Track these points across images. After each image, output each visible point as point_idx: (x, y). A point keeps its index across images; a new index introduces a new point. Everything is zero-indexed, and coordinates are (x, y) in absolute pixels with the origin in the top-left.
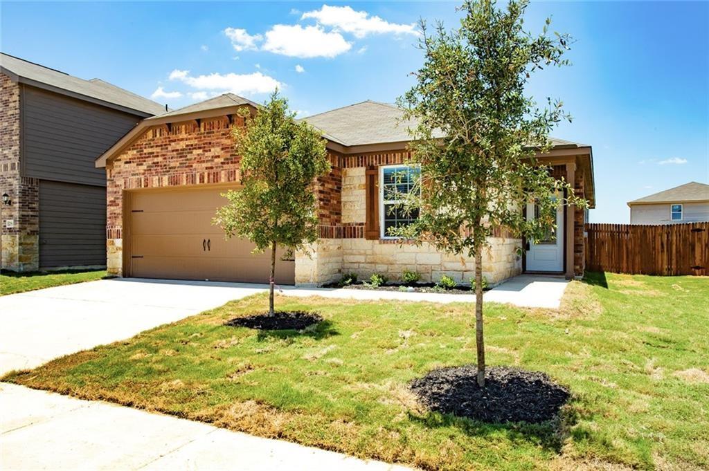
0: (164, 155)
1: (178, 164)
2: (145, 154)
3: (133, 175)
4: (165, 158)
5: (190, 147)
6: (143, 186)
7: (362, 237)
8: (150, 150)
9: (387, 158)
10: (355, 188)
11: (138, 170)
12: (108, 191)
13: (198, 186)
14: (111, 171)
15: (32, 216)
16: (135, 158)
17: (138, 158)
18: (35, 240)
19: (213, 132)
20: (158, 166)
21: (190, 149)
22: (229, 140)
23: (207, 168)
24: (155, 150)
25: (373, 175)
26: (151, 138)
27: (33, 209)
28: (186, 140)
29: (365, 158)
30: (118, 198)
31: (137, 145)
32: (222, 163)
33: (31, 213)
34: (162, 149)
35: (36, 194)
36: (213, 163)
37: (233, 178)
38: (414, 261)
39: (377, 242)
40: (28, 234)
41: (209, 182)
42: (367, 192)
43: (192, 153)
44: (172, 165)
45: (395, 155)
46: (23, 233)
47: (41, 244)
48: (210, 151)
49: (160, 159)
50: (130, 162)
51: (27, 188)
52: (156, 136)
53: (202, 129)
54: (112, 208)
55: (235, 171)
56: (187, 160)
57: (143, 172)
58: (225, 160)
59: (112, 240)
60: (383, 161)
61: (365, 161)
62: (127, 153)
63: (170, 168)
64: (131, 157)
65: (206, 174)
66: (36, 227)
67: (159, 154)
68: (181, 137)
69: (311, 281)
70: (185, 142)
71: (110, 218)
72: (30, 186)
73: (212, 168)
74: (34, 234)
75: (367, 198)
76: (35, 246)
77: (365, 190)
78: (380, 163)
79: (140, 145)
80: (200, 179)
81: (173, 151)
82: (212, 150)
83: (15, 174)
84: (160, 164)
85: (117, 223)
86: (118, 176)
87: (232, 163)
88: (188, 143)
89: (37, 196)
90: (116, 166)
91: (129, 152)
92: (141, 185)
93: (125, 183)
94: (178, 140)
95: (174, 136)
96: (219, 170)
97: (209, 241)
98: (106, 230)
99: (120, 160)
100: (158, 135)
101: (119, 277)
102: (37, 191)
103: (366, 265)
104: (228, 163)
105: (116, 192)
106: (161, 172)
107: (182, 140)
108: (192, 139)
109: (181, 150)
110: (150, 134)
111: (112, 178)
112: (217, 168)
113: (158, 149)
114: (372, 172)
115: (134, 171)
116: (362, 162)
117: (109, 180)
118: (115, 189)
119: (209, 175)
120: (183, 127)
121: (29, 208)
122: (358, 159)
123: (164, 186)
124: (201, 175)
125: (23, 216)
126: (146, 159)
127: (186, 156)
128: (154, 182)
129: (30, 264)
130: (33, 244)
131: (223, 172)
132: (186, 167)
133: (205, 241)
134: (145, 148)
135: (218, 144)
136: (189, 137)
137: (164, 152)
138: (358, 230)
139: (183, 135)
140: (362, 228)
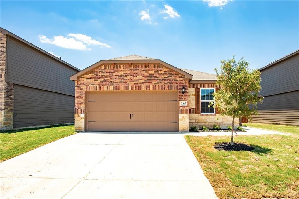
0: (111, 77)
1: (119, 81)
2: (100, 76)
3: (92, 85)
4: (112, 78)
5: (126, 74)
6: (98, 90)
7: (194, 113)
8: (103, 74)
9: (203, 85)
10: (191, 95)
11: (95, 82)
12: (76, 91)
13: (130, 91)
14: (78, 82)
15: (10, 102)
16: (93, 77)
17: (95, 77)
18: (11, 114)
19: (139, 69)
20: (107, 81)
21: (125, 75)
22: (147, 73)
23: (135, 84)
24: (105, 74)
25: (198, 91)
26: (103, 69)
27: (11, 99)
28: (124, 71)
29: (195, 85)
30: (82, 95)
31: (95, 71)
32: (143, 82)
33: (10, 101)
34: (109, 74)
35: (13, 91)
36: (138, 82)
37: (149, 89)
38: (213, 121)
39: (200, 115)
40: (8, 111)
41: (136, 90)
42: (196, 97)
43: (127, 77)
44: (115, 81)
45: (206, 85)
46: (6, 111)
47: (14, 116)
48: (137, 77)
49: (108, 78)
50: (90, 79)
51: (8, 88)
52: (106, 68)
53: (132, 68)
54: (78, 99)
55: (150, 86)
56: (124, 80)
57: (98, 83)
58: (144, 81)
59: (78, 114)
60: (202, 86)
61: (195, 86)
62: (89, 75)
63: (114, 83)
64: (91, 76)
65: (134, 87)
66: (12, 108)
67: (108, 76)
68: (120, 70)
69: (186, 130)
70: (123, 72)
71: (77, 104)
72: (10, 87)
73: (138, 84)
74: (11, 111)
75: (196, 99)
76: (12, 117)
77: (195, 96)
78: (200, 87)
79: (97, 71)
80: (131, 88)
81: (116, 75)
82: (138, 76)
83: (2, 80)
84: (108, 81)
85: (81, 106)
86: (82, 85)
87: (148, 82)
88: (124, 72)
89: (13, 92)
90: (81, 80)
91: (90, 74)
92: (97, 90)
93: (87, 88)
94: (119, 71)
95: (117, 69)
96: (141, 85)
97: (133, 115)
98: (74, 109)
99: (84, 77)
100: (107, 68)
101: (83, 131)
102: (13, 90)
103: (196, 123)
104: (146, 83)
105: (81, 92)
106: (109, 84)
107: (121, 71)
108: (127, 71)
109: (121, 75)
110: (103, 67)
111: (79, 85)
112: (140, 84)
113: (108, 74)
114: (198, 90)
115: (92, 83)
116: (193, 86)
117: (76, 86)
118: (80, 91)
119: (136, 87)
120: (122, 66)
121: (9, 98)
122: (192, 85)
123: (111, 90)
124: (132, 86)
125: (6, 102)
126: (100, 78)
127: (124, 78)
128: (105, 88)
129: (9, 126)
130: (11, 116)
131: (143, 86)
132: (124, 83)
133: (130, 115)
134: (100, 73)
135: (141, 74)
136: (125, 70)
137: (110, 76)
138: (192, 110)
139: (122, 69)
140: (194, 110)
